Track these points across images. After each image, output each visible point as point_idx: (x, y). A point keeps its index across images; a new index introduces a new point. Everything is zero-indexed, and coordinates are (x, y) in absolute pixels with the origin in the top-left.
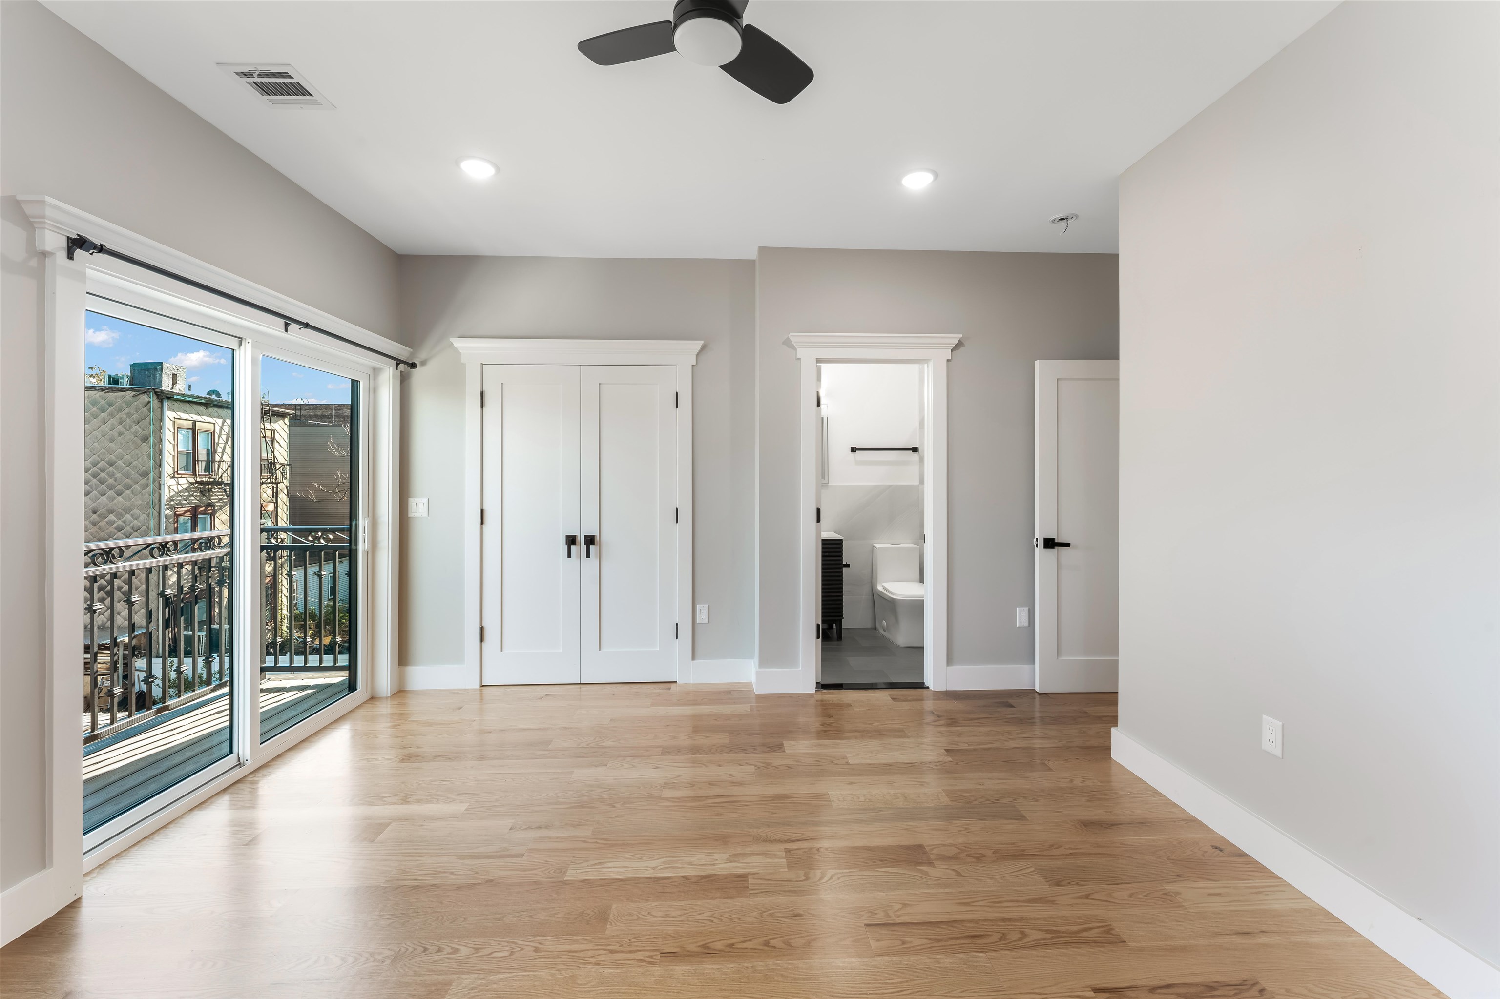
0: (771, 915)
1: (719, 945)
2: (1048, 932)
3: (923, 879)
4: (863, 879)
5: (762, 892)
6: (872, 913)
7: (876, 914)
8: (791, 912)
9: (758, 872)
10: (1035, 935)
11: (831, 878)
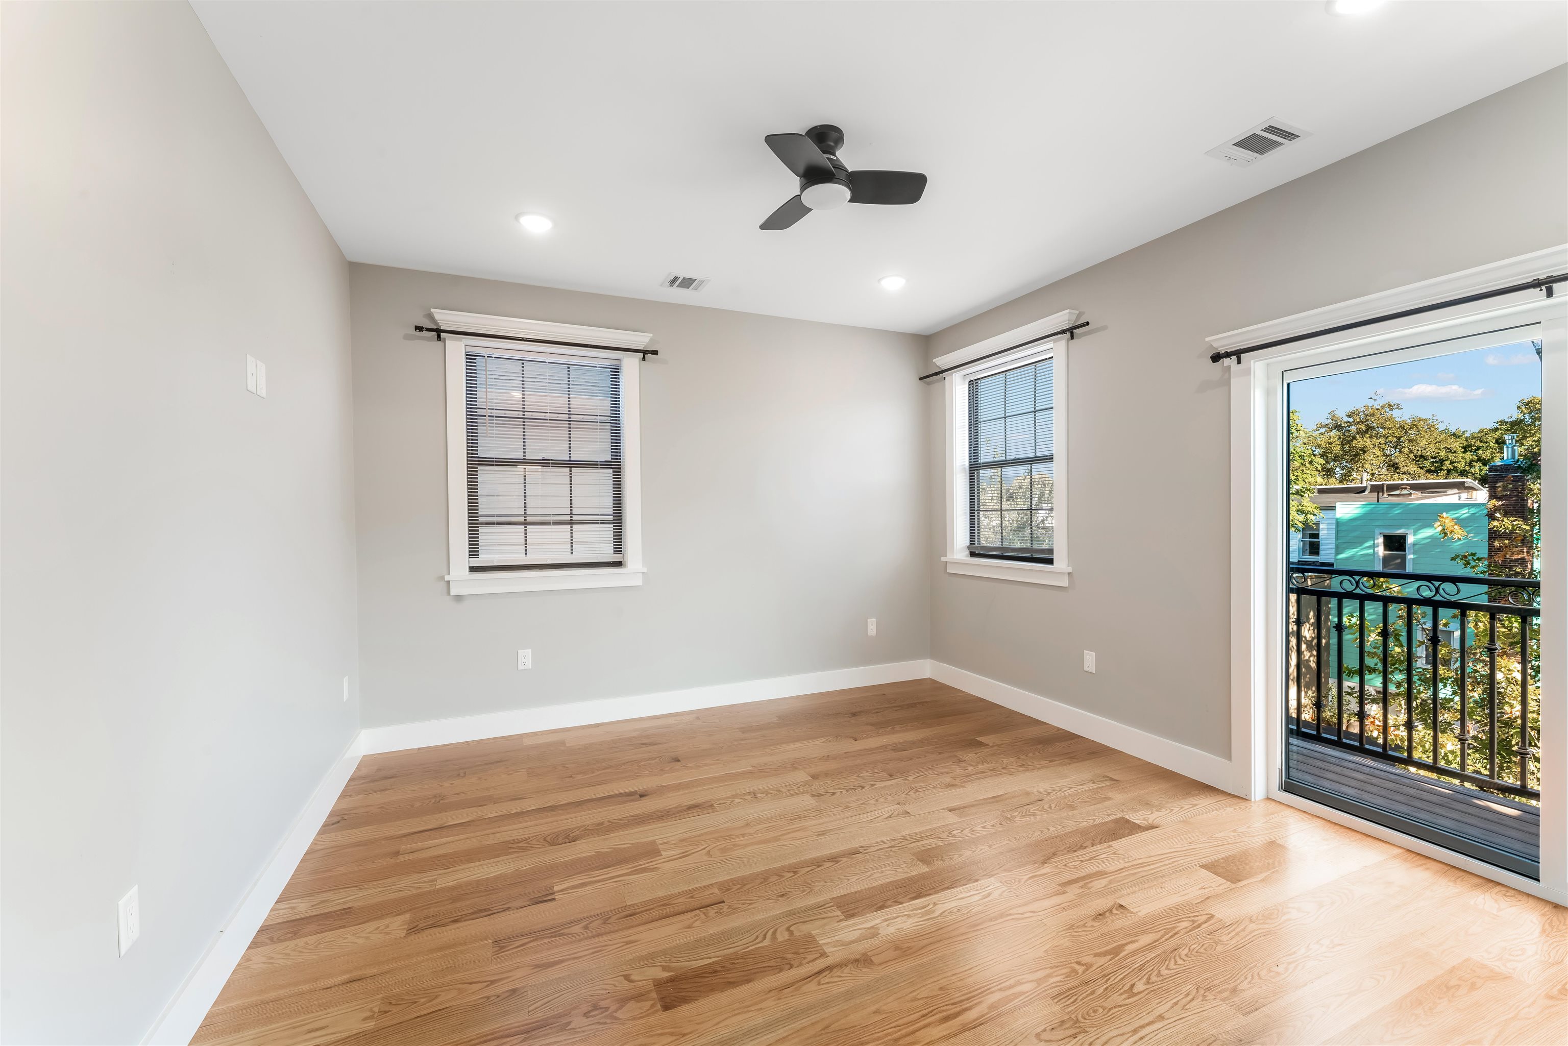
0: (803, 891)
1: (828, 865)
2: (563, 934)
3: (670, 960)
4: (733, 943)
5: (822, 906)
6: (719, 913)
7: (716, 913)
8: (788, 896)
9: (839, 923)
10: (577, 929)
11: (765, 935)
